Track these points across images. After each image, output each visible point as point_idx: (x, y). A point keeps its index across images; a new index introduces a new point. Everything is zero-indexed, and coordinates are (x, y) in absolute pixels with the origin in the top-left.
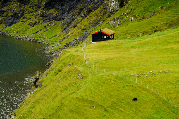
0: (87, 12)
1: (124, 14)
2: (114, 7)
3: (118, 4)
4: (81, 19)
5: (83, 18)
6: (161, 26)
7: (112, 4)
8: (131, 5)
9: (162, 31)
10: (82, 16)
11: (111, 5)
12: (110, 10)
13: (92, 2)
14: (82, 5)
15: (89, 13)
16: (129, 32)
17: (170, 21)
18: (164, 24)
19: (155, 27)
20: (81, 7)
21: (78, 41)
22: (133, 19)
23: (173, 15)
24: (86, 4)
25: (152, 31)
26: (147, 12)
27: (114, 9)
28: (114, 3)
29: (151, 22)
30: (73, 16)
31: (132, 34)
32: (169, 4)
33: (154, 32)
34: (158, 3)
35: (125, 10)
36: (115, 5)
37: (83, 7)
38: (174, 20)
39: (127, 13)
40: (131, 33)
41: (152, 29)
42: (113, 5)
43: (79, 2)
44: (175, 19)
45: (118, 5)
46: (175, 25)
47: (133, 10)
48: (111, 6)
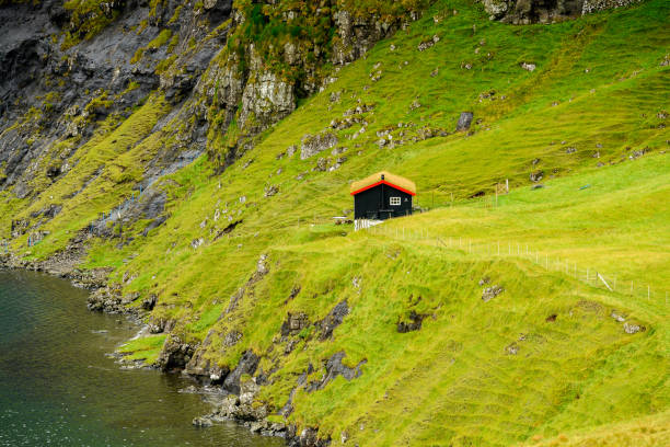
0: (89, 121)
1: (339, 123)
2: (271, 98)
3: (286, 88)
4: (69, 144)
5: (78, 142)
6: (552, 158)
7: (264, 90)
8: (348, 91)
9: (562, 173)
10: (71, 136)
11: (258, 94)
12: (258, 110)
13: (99, 83)
14: (49, 95)
15: (99, 122)
16: (433, 182)
17: (580, 139)
18: (563, 149)
19: (531, 163)
20: (49, 101)
21: (126, 220)
22: (390, 137)
23: (582, 118)
24: (70, 93)
25: (526, 176)
26: (435, 113)
27: (272, 106)
28: (271, 87)
29: (507, 147)
30: (24, 136)
31: (453, 189)
32: (512, 81)
33: (533, 179)
34: (462, 82)
35: (333, 107)
36: (277, 91)
37: (59, 104)
38: (594, 136)
39: (353, 120)
40: (445, 183)
41: (523, 169)
42: (268, 92)
43: (29, 88)
44: (595, 133)
45: (287, 93)
46: (602, 153)
47: (373, 106)
48: (259, 97)
